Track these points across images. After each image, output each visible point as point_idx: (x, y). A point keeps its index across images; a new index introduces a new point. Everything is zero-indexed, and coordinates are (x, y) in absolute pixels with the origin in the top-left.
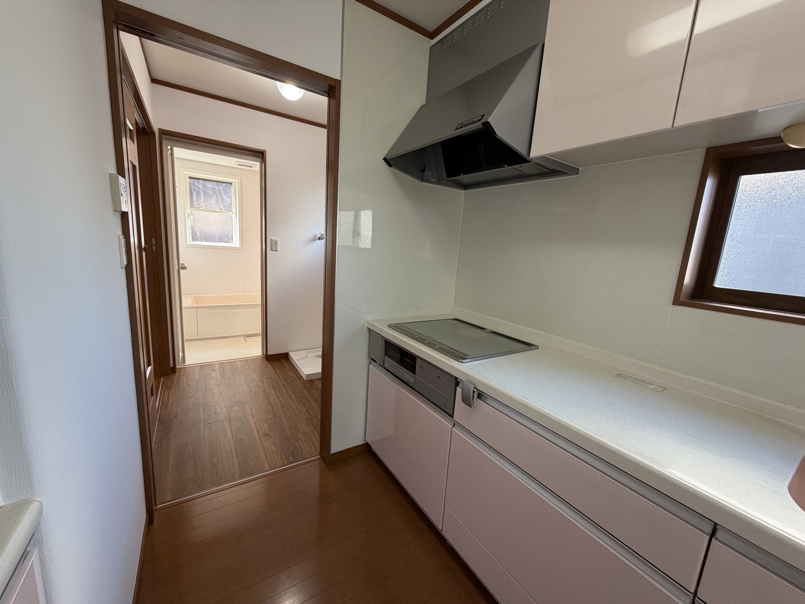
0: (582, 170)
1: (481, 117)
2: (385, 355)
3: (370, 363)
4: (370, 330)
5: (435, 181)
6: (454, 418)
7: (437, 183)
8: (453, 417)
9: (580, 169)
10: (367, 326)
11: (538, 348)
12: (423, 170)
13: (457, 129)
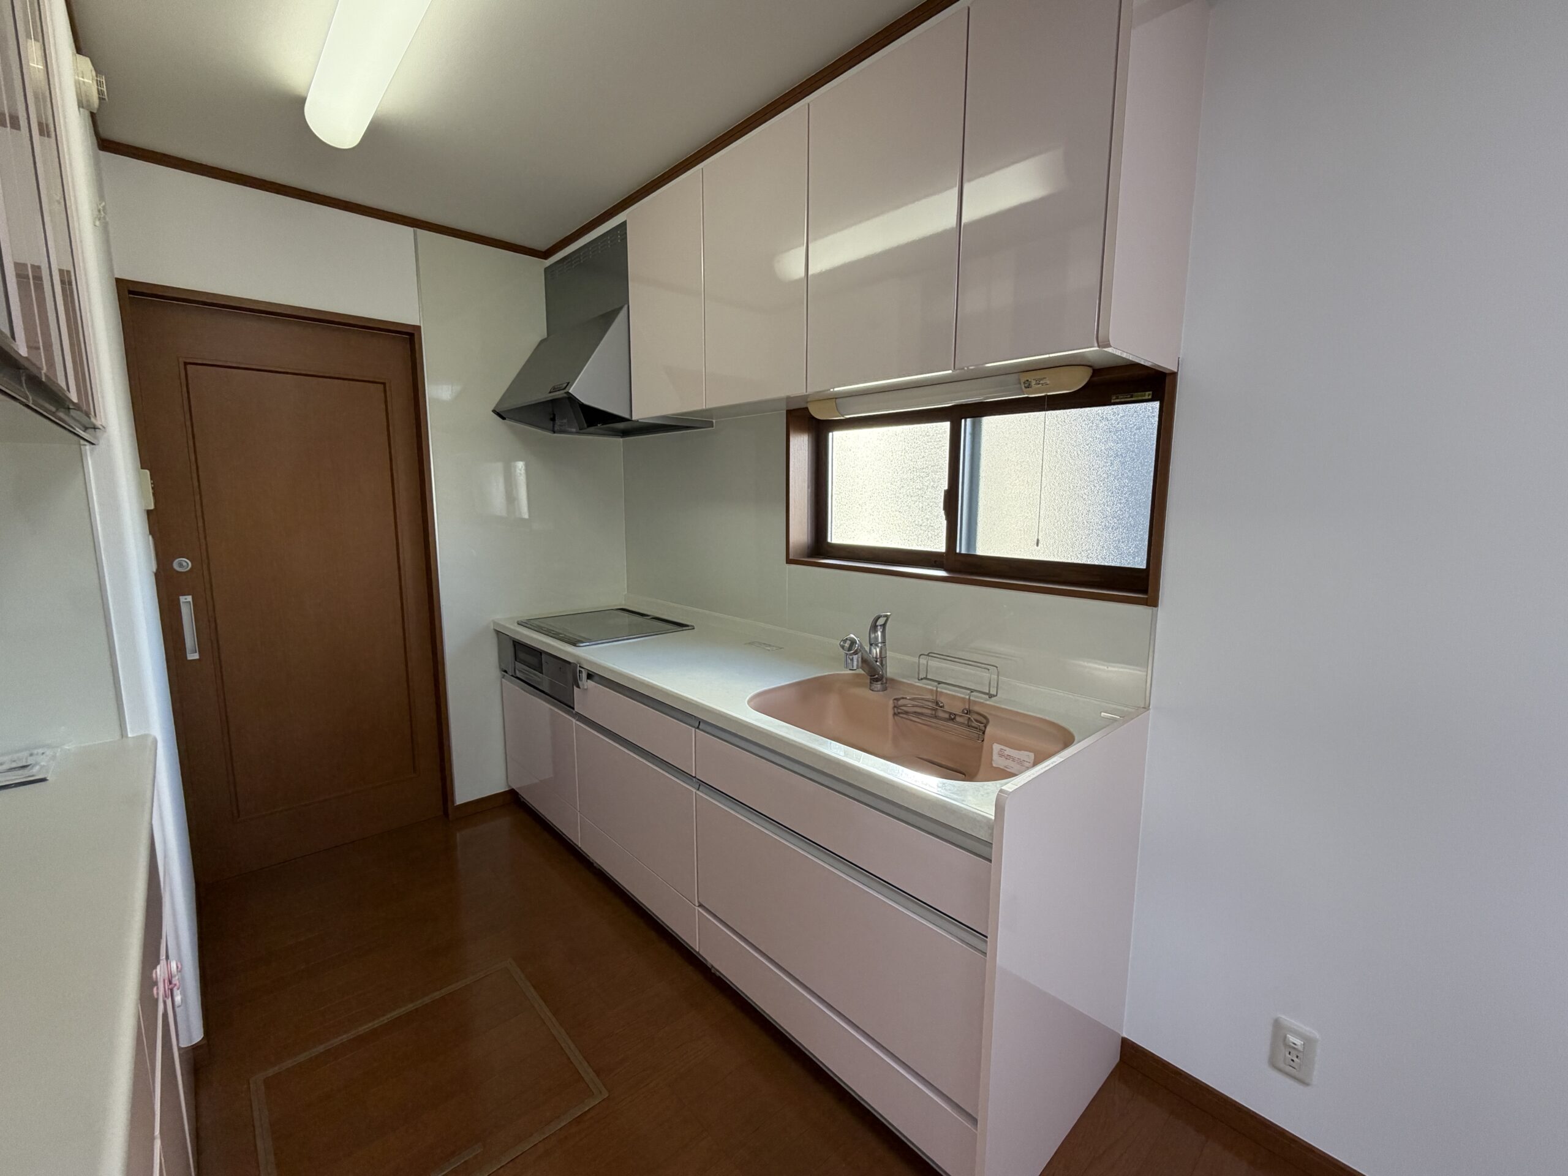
0: (716, 422)
1: (566, 384)
2: (516, 660)
3: (503, 677)
4: (498, 632)
5: (574, 430)
6: (576, 710)
7: (577, 433)
8: (573, 709)
9: (714, 421)
10: (492, 628)
11: (694, 629)
12: (553, 419)
13: (550, 392)
